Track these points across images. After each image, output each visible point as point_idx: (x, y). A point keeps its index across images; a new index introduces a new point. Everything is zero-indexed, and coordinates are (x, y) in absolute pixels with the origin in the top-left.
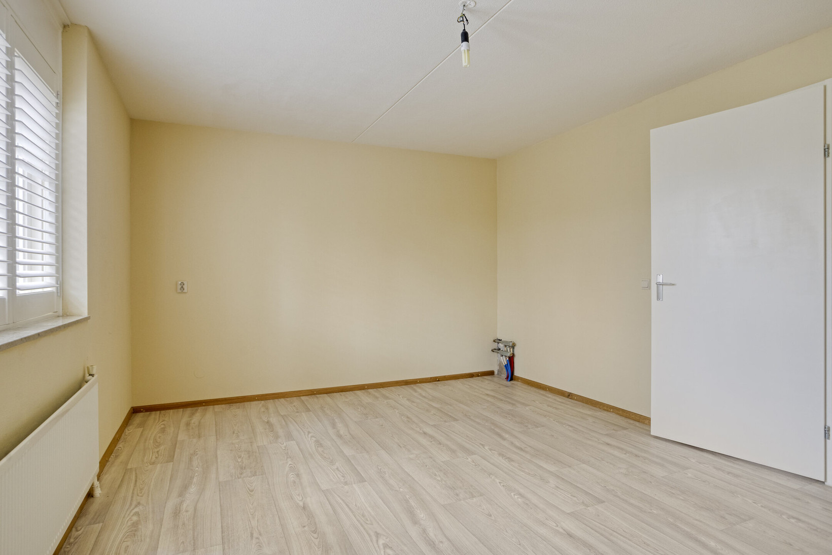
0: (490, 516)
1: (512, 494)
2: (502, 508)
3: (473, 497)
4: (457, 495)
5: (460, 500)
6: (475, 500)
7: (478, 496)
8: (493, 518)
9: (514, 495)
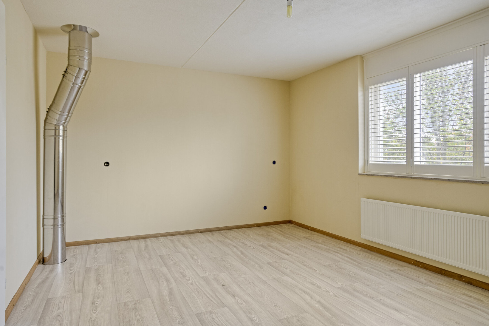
0: (275, 306)
1: (257, 321)
2: (267, 310)
3: (286, 319)
4: (298, 320)
5: (295, 316)
6: (285, 316)
7: (282, 319)
8: (273, 304)
9: (256, 320)
